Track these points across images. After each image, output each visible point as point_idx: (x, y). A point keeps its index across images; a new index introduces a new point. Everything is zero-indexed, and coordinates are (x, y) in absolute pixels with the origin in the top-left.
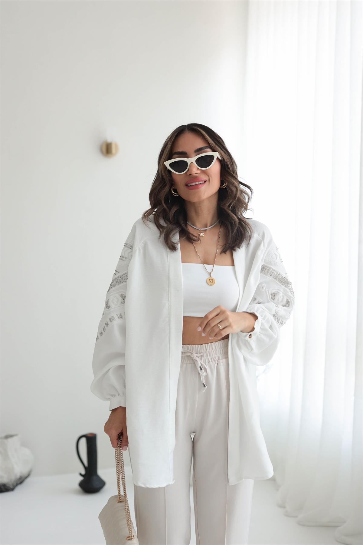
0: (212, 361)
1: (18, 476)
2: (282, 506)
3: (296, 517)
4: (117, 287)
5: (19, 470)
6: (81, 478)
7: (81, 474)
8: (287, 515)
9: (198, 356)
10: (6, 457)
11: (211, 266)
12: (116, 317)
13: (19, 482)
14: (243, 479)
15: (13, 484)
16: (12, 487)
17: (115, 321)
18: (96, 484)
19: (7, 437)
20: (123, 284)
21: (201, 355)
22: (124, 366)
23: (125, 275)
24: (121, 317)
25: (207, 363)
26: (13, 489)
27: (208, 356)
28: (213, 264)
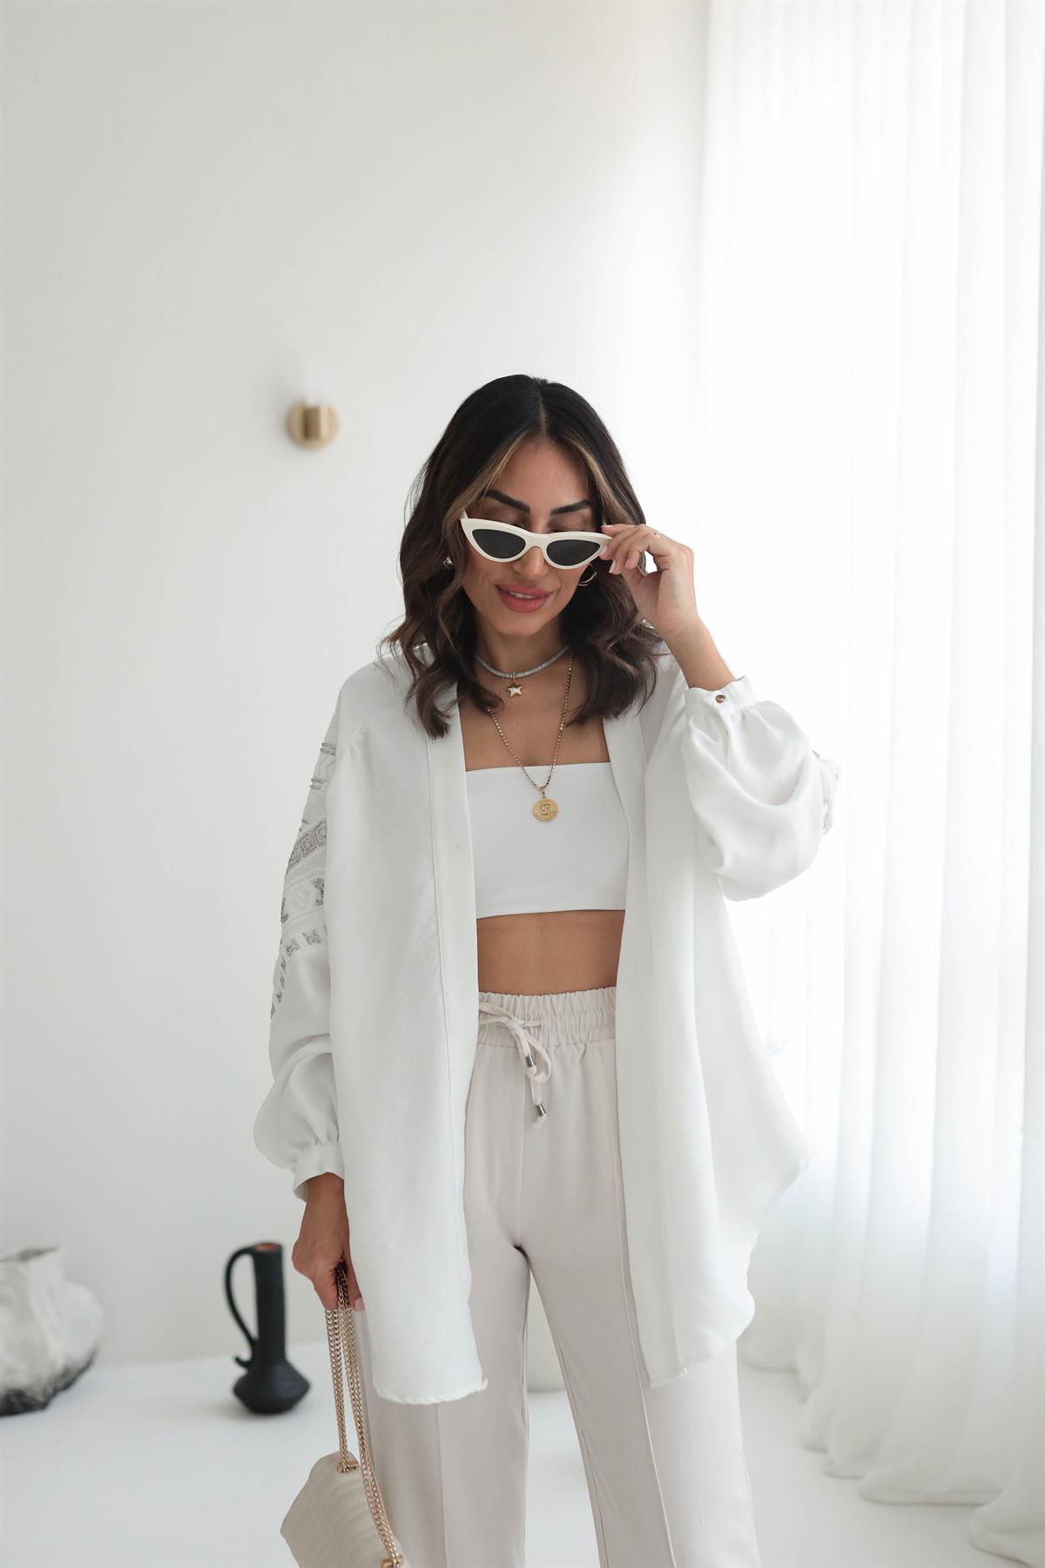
0: (567, 1044)
1: (59, 1368)
2: (816, 1447)
3: (858, 1478)
4: (304, 862)
5: (60, 1351)
6: (240, 1372)
7: (238, 1361)
8: (832, 1473)
9: (528, 1028)
10: (23, 1313)
11: (545, 769)
12: (301, 941)
13: (61, 1384)
14: (685, 1370)
15: (45, 1390)
16: (40, 1398)
17: (299, 951)
18: (283, 1388)
19: (26, 1256)
20: (318, 850)
21: (537, 1023)
22: (330, 1054)
23: (322, 825)
24: (313, 938)
25: (552, 1050)
26: (43, 1405)
27: (557, 1029)
28: (551, 763)
